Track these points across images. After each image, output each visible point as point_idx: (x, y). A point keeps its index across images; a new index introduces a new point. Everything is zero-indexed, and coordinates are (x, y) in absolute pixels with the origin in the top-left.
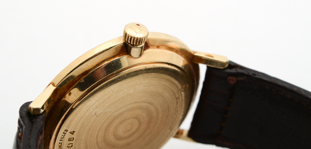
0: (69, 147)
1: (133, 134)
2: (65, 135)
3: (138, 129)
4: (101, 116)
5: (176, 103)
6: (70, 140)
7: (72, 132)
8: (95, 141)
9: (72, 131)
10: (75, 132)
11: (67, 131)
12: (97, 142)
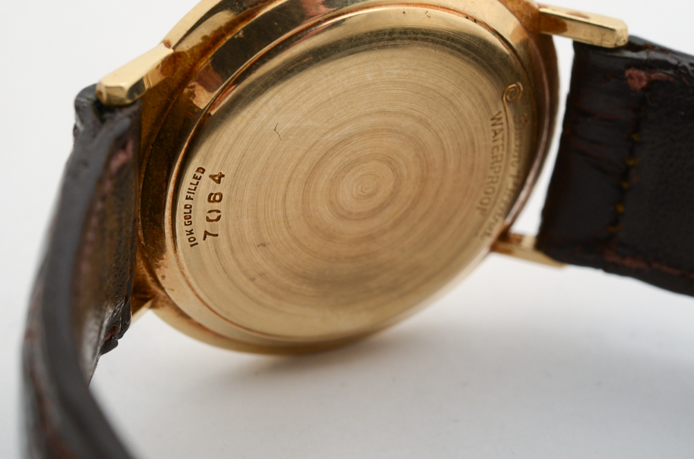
0: (212, 221)
1: (382, 207)
2: (198, 182)
3: (394, 195)
4: (291, 137)
5: (493, 134)
6: (212, 198)
7: (215, 176)
8: (280, 213)
9: (216, 173)
10: (223, 176)
11: (204, 170)
12: (285, 216)
